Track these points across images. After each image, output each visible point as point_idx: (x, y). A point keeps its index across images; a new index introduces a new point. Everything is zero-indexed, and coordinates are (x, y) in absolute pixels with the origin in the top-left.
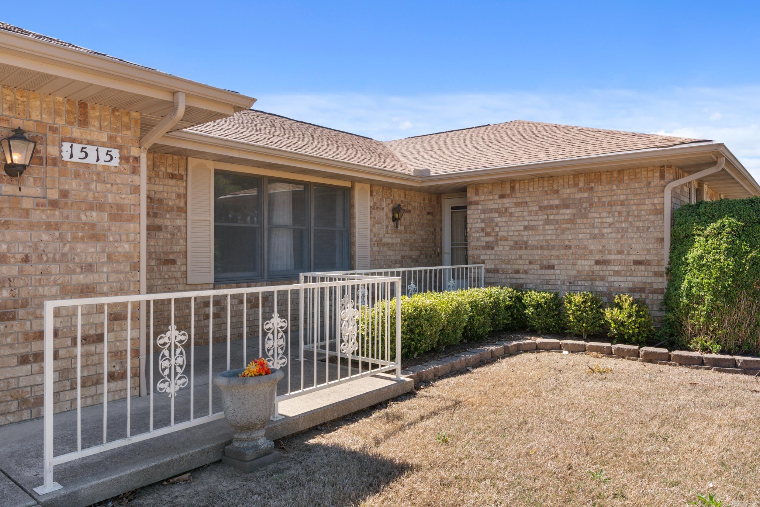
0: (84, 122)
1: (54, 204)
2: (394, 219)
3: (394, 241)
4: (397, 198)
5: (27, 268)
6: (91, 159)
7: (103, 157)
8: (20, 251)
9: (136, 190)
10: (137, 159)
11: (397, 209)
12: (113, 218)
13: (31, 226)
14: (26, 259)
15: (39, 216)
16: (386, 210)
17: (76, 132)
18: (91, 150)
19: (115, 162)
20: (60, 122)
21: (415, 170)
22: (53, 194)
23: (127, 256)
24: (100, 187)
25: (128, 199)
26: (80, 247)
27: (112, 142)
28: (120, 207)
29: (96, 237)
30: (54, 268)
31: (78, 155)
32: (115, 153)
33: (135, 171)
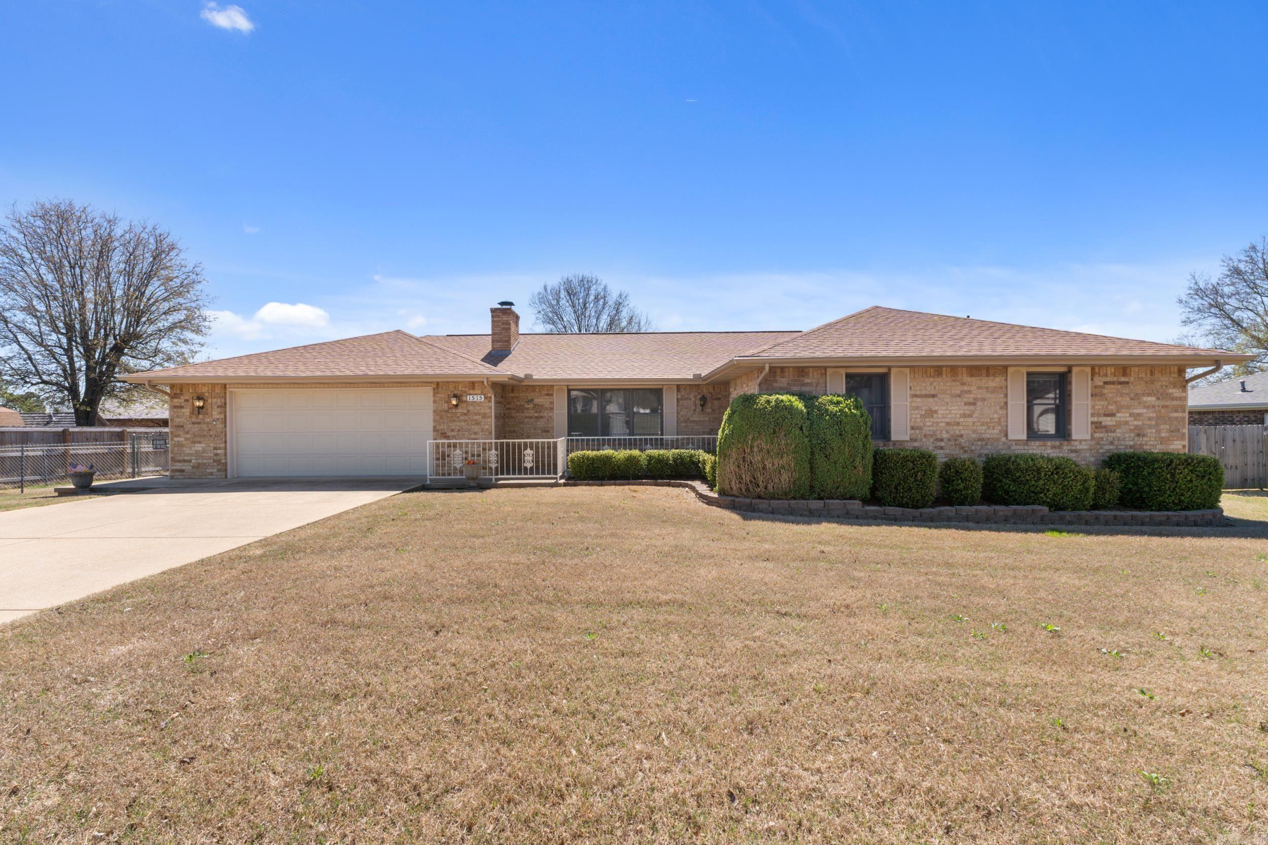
0: (474, 388)
1: (465, 414)
2: (702, 406)
3: (701, 419)
4: (705, 391)
5: (459, 433)
6: (475, 400)
7: (479, 398)
8: (458, 428)
9: (491, 407)
10: (490, 397)
11: (704, 399)
12: (483, 417)
13: (460, 421)
14: (459, 431)
15: (462, 418)
16: (693, 399)
17: (472, 392)
18: (475, 397)
19: (483, 399)
20: (467, 389)
21: (694, 375)
22: (465, 411)
23: (487, 430)
24: (479, 408)
25: (488, 411)
26: (473, 427)
27: (482, 393)
28: (485, 414)
29: (478, 424)
30: (466, 433)
31: (471, 399)
32: (483, 396)
33: (490, 401)
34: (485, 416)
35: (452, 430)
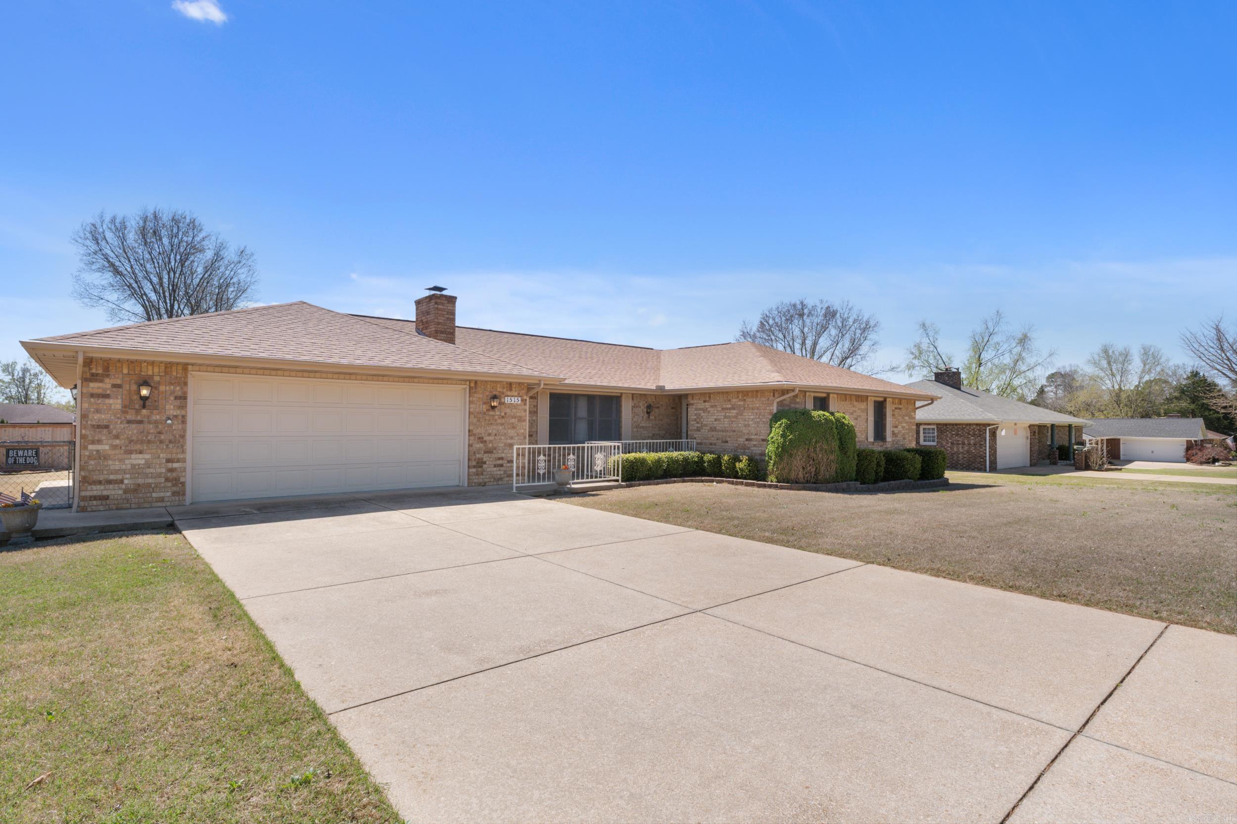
0: (511, 390)
1: (503, 417)
2: (648, 413)
3: (647, 425)
4: (650, 400)
5: (496, 438)
6: (513, 402)
7: (516, 400)
8: (495, 432)
9: (525, 411)
10: (526, 400)
11: (649, 407)
12: (519, 421)
13: (497, 424)
14: (496, 435)
15: (499, 421)
16: (642, 407)
17: (509, 393)
18: (513, 398)
19: (520, 402)
20: (505, 390)
21: (656, 386)
22: (503, 414)
23: (523, 434)
24: (515, 411)
25: (523, 414)
26: (509, 431)
27: (519, 396)
28: (521, 417)
29: (514, 428)
30: (503, 438)
31: (509, 400)
32: (520, 399)
33: (525, 404)
34: (521, 419)
35: (490, 435)
